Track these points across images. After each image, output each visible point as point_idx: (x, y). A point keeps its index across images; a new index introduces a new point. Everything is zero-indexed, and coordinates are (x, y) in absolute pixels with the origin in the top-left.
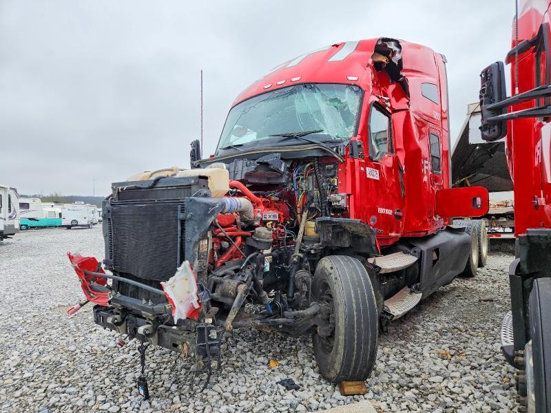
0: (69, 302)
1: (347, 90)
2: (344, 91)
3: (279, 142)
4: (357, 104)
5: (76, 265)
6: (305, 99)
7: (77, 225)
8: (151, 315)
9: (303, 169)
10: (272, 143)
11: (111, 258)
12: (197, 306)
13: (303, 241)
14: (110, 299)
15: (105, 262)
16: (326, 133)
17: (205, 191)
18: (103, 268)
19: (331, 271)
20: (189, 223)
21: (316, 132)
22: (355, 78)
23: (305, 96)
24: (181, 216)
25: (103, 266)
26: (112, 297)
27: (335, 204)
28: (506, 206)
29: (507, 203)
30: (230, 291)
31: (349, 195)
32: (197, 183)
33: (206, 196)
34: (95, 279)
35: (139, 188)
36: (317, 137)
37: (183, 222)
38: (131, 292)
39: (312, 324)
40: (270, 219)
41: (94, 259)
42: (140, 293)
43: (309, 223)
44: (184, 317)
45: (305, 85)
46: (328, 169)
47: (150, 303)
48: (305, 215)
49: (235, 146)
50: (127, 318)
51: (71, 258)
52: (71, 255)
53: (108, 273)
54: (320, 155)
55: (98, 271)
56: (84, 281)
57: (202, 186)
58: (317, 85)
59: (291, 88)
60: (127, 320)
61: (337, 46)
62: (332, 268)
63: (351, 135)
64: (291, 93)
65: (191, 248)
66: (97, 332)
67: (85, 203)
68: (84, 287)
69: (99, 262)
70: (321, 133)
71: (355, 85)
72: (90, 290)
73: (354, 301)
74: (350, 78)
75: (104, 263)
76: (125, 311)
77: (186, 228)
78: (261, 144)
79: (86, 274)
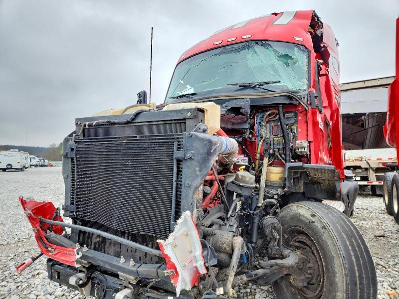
0: (8, 240)
1: (296, 49)
2: (293, 49)
3: (236, 91)
4: (306, 61)
5: (30, 212)
6: (258, 53)
7: (11, 168)
8: (133, 278)
9: (263, 116)
10: (228, 92)
11: (72, 203)
12: (203, 271)
13: (266, 186)
14: (78, 257)
15: (65, 208)
16: (282, 84)
17: (203, 127)
18: (62, 215)
19: (313, 219)
20: (188, 163)
21: (273, 82)
22: (301, 39)
23: (257, 51)
24: (178, 154)
25: (62, 212)
26: (81, 255)
27: (300, 150)
28: (361, 161)
29: (362, 158)
30: (225, 246)
31: (310, 142)
32: (195, 117)
33: (204, 131)
34: (51, 228)
35: (113, 124)
36: (276, 87)
37: (179, 161)
38: (95, 243)
39: (285, 273)
40: (242, 163)
41: (50, 205)
42: (107, 245)
43: (272, 168)
44: (188, 288)
45: (257, 42)
46: (287, 118)
47: (132, 263)
48: (266, 160)
49: (188, 94)
50: (93, 276)
51: (23, 203)
52: (24, 199)
53: (68, 221)
54: (287, 102)
55: (55, 219)
56: (38, 230)
57: (200, 121)
58: (268, 42)
59: (243, 44)
60: (93, 279)
61: (276, 14)
62: (313, 216)
63: (305, 87)
64: (243, 48)
65: (191, 195)
66: (41, 276)
67: (19, 151)
68: (39, 238)
69: (56, 207)
70: (278, 84)
71: (301, 45)
72: (46, 242)
73: (352, 254)
74: (297, 39)
75: (63, 209)
76: (92, 268)
77: (184, 170)
78: (216, 93)
79: (41, 222)
